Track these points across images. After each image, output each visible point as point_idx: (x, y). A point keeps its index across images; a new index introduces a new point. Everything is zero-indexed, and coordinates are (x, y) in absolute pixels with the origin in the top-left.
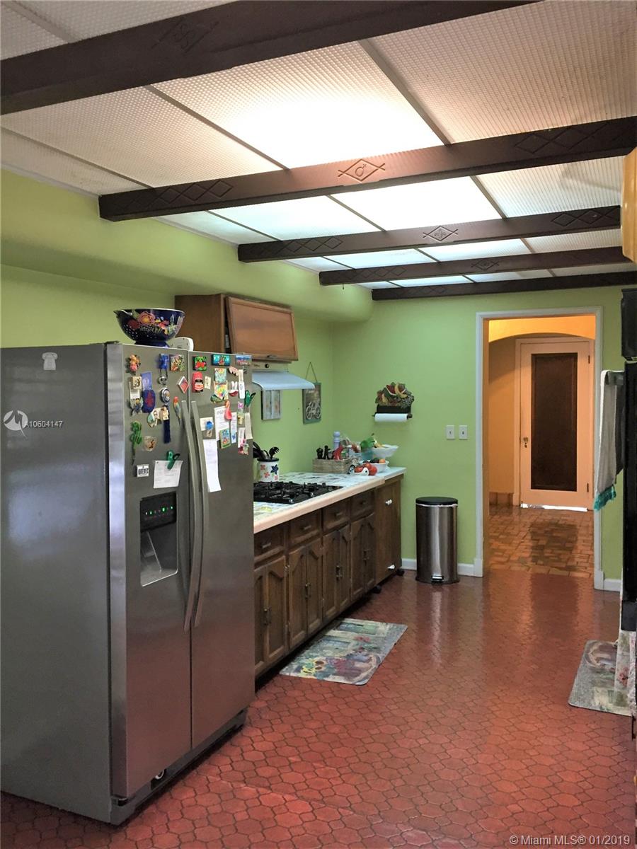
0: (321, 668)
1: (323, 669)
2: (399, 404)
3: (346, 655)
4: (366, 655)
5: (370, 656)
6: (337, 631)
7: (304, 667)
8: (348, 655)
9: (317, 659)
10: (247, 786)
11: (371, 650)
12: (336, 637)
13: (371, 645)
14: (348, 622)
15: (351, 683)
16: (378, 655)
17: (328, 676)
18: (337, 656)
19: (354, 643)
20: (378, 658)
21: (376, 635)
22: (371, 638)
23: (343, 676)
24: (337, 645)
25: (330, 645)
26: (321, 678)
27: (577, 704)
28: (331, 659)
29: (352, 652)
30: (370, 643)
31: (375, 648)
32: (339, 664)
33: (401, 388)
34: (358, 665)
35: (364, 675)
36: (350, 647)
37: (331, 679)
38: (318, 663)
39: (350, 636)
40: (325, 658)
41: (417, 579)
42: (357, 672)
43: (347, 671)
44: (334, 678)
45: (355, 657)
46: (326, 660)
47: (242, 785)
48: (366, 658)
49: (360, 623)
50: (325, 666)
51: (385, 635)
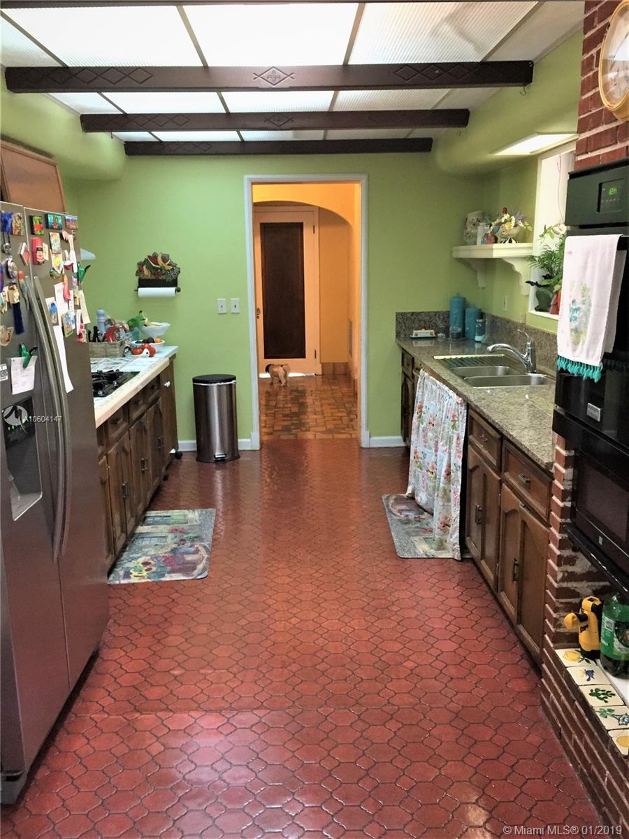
0: (151, 569)
1: (154, 569)
2: (164, 277)
3: (169, 550)
4: (191, 546)
5: (196, 546)
6: (145, 527)
7: (131, 571)
8: (172, 550)
9: (141, 560)
10: (142, 714)
11: (193, 540)
12: (148, 533)
13: (191, 535)
14: (152, 515)
15: (191, 578)
16: (203, 543)
17: (163, 576)
18: (161, 552)
19: (171, 536)
20: (205, 547)
21: (189, 524)
22: (185, 528)
23: (180, 572)
24: (154, 541)
25: (146, 542)
26: (156, 579)
27: (406, 555)
28: (154, 557)
29: (174, 546)
30: (189, 533)
31: (196, 537)
32: (167, 560)
33: (165, 259)
34: (189, 558)
35: (200, 567)
36: (169, 540)
37: (167, 578)
38: (145, 564)
39: (162, 529)
40: (149, 558)
41: (198, 460)
42: (192, 565)
43: (181, 567)
44: (171, 577)
45: (181, 551)
46: (152, 559)
47: (137, 715)
48: (192, 549)
49: (165, 514)
50: (154, 565)
51: (199, 522)
